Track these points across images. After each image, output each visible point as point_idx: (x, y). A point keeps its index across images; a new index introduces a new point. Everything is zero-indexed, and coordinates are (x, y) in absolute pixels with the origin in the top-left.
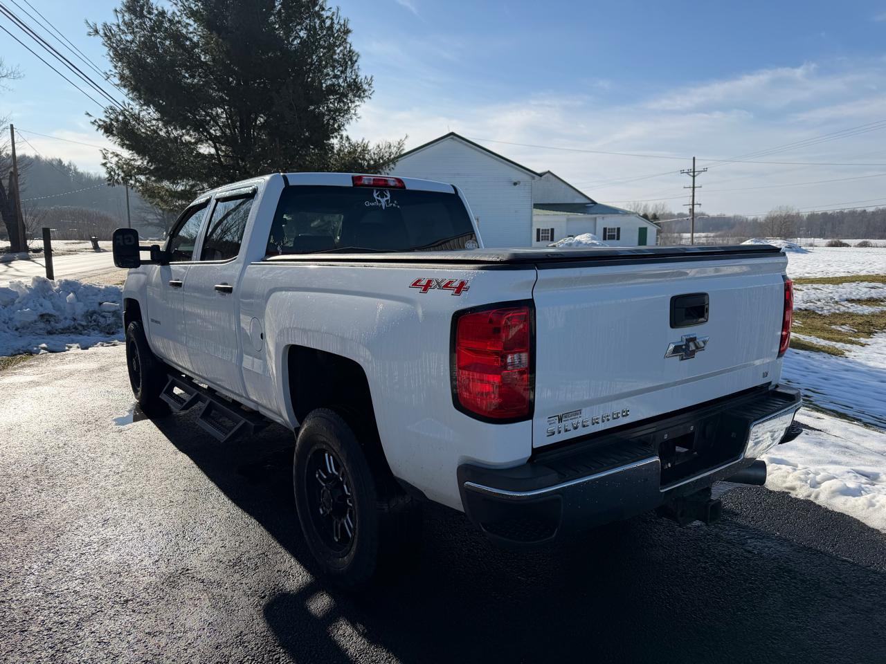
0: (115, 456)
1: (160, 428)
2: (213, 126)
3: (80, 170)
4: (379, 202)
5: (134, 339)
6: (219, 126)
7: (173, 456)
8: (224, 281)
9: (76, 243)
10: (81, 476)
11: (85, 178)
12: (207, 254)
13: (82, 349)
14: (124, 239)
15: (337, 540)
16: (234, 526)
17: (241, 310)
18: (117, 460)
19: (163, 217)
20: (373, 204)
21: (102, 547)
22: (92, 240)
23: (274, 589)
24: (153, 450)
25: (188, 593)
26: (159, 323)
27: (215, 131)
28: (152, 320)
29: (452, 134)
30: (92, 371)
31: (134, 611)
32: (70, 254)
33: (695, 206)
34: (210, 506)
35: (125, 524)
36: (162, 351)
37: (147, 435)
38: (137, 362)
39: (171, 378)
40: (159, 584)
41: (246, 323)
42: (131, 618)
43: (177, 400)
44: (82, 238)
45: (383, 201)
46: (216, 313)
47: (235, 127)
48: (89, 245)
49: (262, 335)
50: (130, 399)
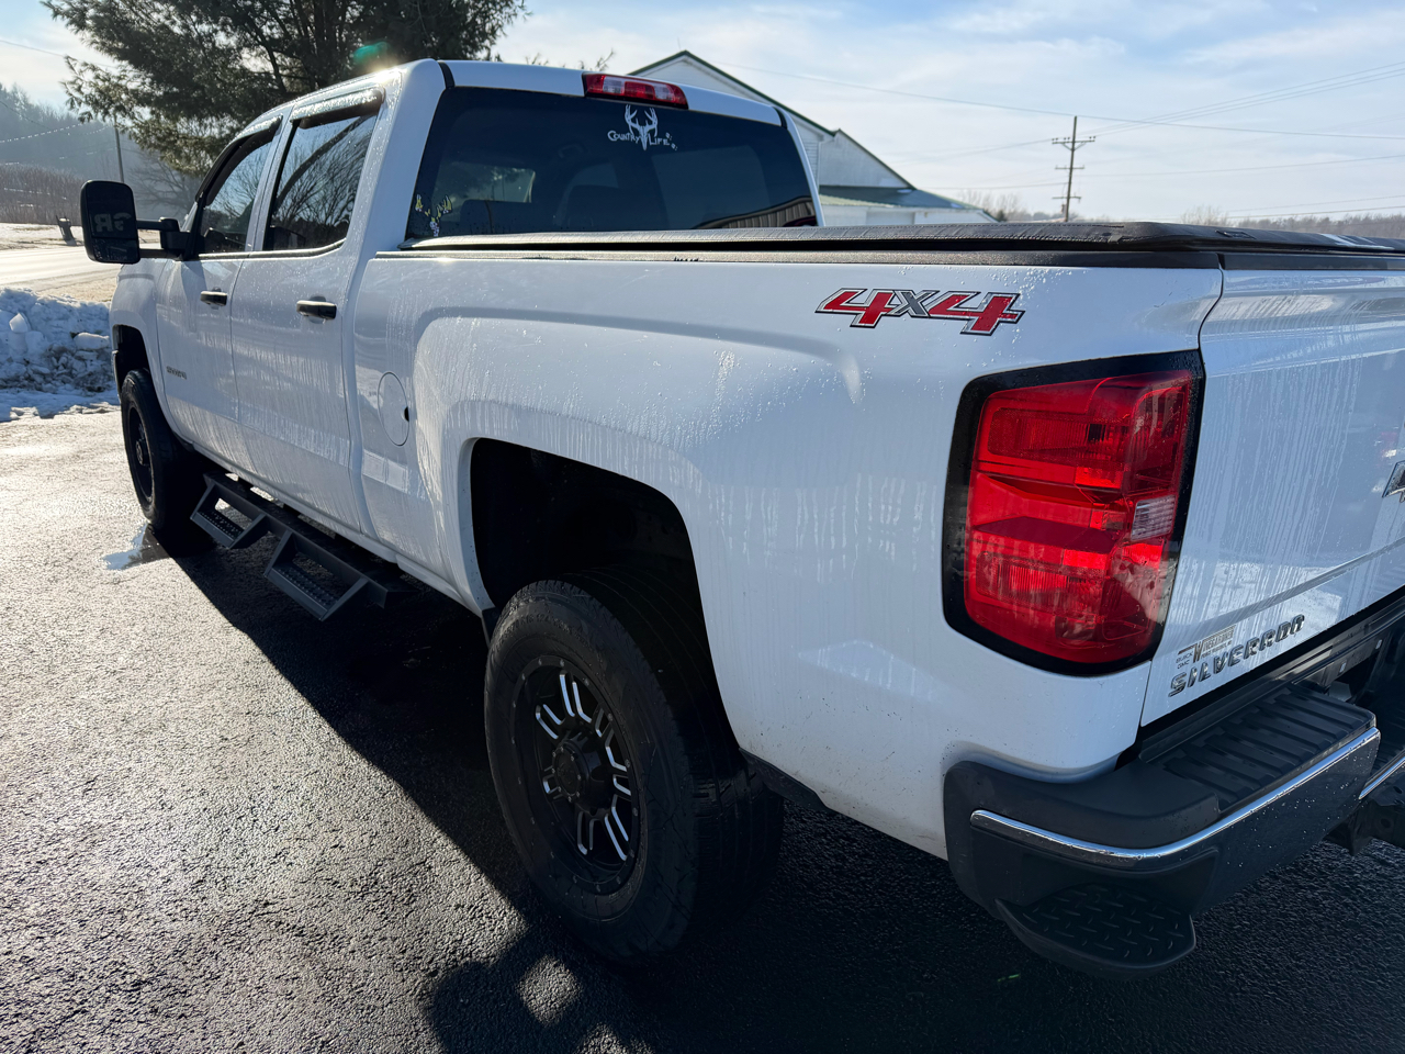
0: (108, 634)
1: (194, 578)
2: (267, 19)
3: (34, 101)
4: (636, 133)
5: (135, 405)
6: (279, 20)
7: (222, 636)
8: (318, 293)
9: (32, 229)
10: (41, 678)
11: (43, 114)
12: (276, 237)
13: (42, 417)
14: (113, 220)
15: (584, 851)
16: (355, 797)
17: (356, 356)
18: (113, 644)
19: (183, 189)
20: (624, 137)
21: (82, 847)
22: (61, 225)
23: (454, 952)
24: (181, 624)
25: (270, 966)
26: (184, 375)
27: (271, 28)
28: (170, 370)
29: (685, 53)
30: (61, 460)
31: (155, 1011)
32: (22, 247)
33: (1071, 200)
34: (302, 749)
35: (130, 789)
36: (192, 428)
37: (169, 592)
38: (143, 446)
39: (210, 482)
40: (207, 939)
41: (368, 382)
42: (148, 1030)
43: (223, 526)
44: (42, 220)
45: (644, 131)
46: (302, 360)
47: (306, 23)
48: (57, 232)
49: (406, 411)
50: (131, 518)
